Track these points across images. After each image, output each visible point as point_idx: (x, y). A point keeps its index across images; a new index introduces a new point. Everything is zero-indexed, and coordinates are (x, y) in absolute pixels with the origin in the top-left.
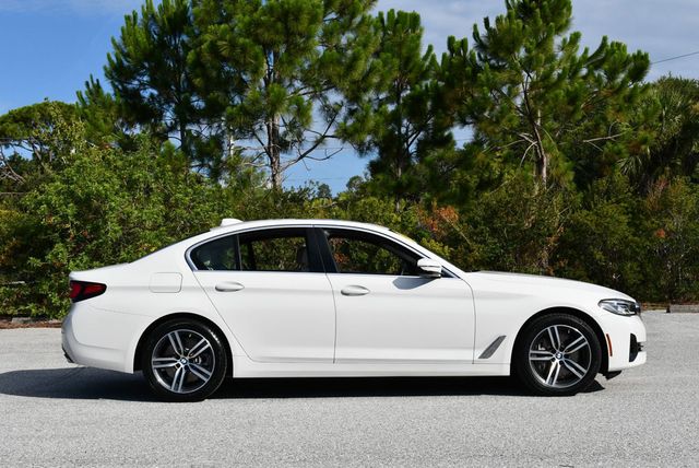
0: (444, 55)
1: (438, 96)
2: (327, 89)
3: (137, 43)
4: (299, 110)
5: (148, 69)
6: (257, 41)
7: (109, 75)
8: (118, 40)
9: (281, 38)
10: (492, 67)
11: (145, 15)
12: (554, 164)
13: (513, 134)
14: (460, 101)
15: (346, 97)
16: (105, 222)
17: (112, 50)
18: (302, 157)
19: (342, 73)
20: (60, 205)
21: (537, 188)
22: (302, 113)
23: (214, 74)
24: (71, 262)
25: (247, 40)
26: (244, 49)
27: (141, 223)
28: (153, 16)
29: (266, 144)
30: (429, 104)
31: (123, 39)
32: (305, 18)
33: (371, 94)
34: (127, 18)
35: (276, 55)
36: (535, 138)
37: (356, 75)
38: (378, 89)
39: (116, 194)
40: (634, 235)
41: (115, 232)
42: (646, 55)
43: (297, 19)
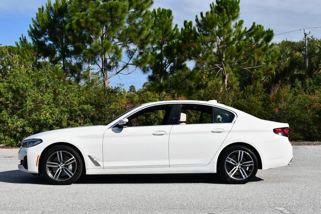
0: (182, 29)
1: (179, 47)
2: (129, 43)
3: (43, 20)
4: (116, 52)
5: (48, 32)
6: (98, 20)
7: (30, 34)
8: (35, 19)
9: (109, 19)
10: (204, 34)
11: (47, 8)
12: (230, 78)
13: (212, 65)
14: (189, 49)
15: (138, 47)
16: (26, 101)
17: (32, 23)
18: (117, 73)
19: (136, 36)
20: (5, 93)
21: (222, 89)
22: (118, 53)
23: (78, 34)
24: (10, 119)
25: (94, 20)
26: (92, 24)
27: (42, 102)
28: (51, 8)
29: (101, 67)
30: (175, 50)
31: (37, 18)
32: (120, 10)
33: (149, 46)
34: (39, 9)
35: (106, 27)
36: (222, 67)
37: (142, 37)
38: (153, 43)
39: (31, 88)
40: (265, 110)
41: (30, 105)
42: (272, 31)
43: (116, 11)
